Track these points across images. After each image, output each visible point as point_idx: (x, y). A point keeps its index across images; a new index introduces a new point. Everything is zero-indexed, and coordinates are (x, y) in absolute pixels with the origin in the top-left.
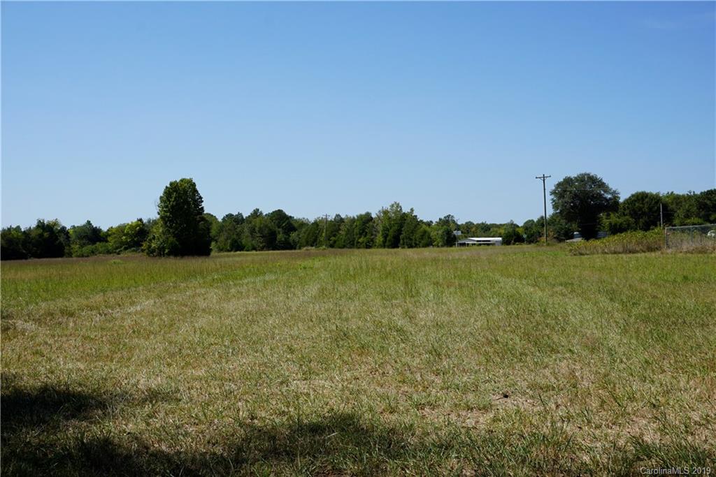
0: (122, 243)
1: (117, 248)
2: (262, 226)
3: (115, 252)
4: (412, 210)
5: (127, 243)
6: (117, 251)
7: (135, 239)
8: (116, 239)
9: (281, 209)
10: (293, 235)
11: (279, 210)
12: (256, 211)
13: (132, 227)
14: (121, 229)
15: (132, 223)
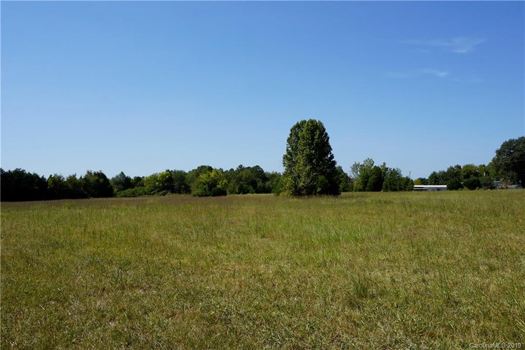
0: (155, 187)
1: (152, 191)
2: (247, 176)
3: (151, 194)
4: (384, 164)
5: (159, 187)
6: (152, 193)
7: (166, 184)
8: (150, 185)
9: (258, 165)
10: (268, 183)
11: (257, 166)
12: (241, 166)
13: (163, 176)
14: (154, 178)
15: (163, 172)
